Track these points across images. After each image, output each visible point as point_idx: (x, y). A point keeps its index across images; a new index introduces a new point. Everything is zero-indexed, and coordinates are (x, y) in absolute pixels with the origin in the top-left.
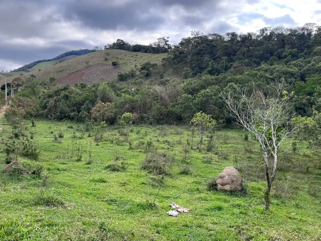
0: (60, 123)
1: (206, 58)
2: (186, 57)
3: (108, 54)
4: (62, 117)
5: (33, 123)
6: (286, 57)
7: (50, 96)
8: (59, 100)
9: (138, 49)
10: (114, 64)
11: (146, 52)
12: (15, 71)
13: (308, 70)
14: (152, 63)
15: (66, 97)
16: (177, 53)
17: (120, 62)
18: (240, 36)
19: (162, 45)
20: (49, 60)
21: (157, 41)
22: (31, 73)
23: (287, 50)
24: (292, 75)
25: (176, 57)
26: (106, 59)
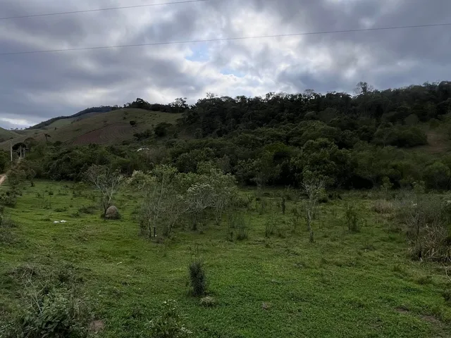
0: (59, 183)
1: (217, 119)
2: (199, 117)
3: (126, 114)
4: (63, 177)
5: (32, 184)
6: (284, 119)
7: (55, 159)
8: (61, 163)
9: (157, 108)
10: (132, 123)
11: (164, 111)
12: (31, 128)
13: (293, 133)
14: (168, 123)
15: (68, 160)
16: (191, 113)
17: (139, 121)
18: (249, 99)
19: (180, 104)
20: (68, 117)
21: (175, 101)
22: (46, 132)
23: (286, 114)
24: (279, 137)
25: (190, 117)
26: (125, 118)
